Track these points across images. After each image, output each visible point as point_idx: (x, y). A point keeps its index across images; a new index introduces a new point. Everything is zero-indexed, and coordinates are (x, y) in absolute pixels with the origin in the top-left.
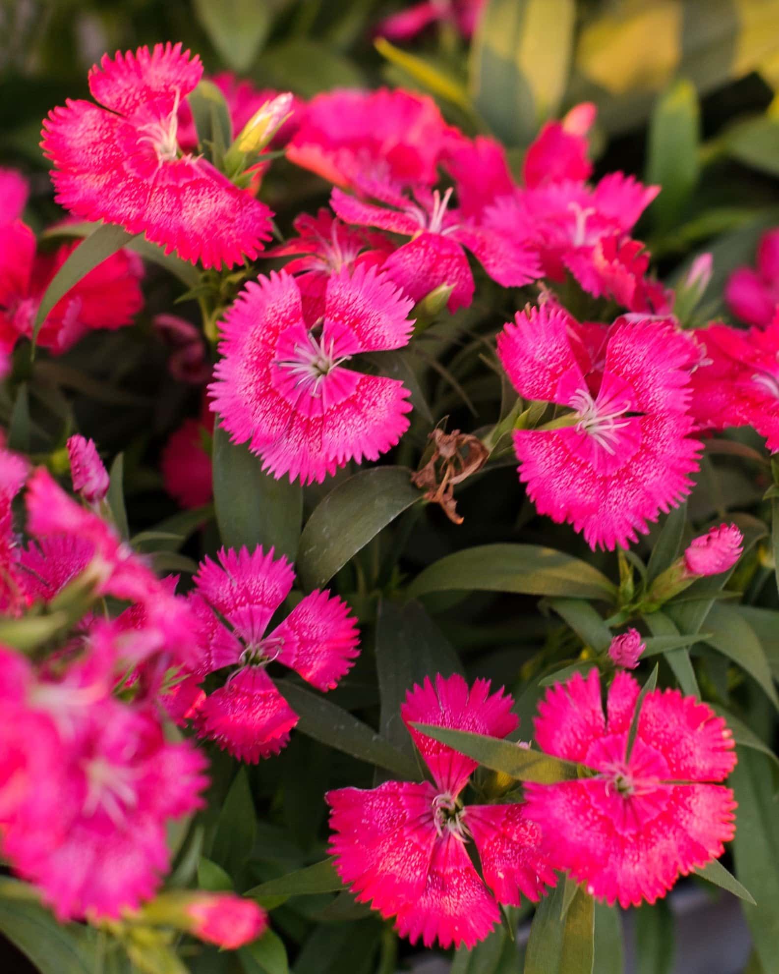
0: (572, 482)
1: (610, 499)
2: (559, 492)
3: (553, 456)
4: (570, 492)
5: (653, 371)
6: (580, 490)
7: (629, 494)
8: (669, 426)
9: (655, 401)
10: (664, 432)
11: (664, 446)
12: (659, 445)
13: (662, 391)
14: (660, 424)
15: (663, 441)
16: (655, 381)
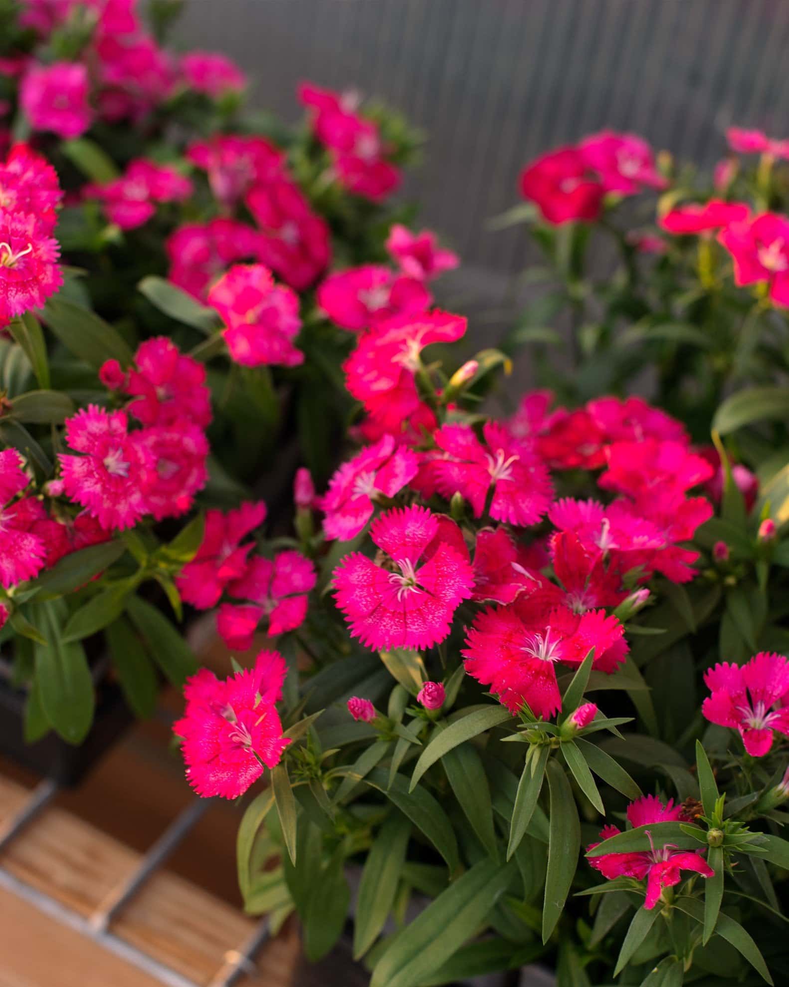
0: (365, 597)
1: (382, 622)
2: (355, 595)
3: (365, 577)
4: (359, 600)
5: (457, 580)
6: (364, 603)
7: (394, 627)
8: (443, 612)
9: (446, 596)
10: (439, 613)
11: (434, 620)
12: (431, 616)
13: (453, 592)
14: (440, 607)
15: (435, 617)
16: (453, 585)
